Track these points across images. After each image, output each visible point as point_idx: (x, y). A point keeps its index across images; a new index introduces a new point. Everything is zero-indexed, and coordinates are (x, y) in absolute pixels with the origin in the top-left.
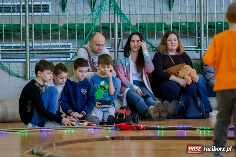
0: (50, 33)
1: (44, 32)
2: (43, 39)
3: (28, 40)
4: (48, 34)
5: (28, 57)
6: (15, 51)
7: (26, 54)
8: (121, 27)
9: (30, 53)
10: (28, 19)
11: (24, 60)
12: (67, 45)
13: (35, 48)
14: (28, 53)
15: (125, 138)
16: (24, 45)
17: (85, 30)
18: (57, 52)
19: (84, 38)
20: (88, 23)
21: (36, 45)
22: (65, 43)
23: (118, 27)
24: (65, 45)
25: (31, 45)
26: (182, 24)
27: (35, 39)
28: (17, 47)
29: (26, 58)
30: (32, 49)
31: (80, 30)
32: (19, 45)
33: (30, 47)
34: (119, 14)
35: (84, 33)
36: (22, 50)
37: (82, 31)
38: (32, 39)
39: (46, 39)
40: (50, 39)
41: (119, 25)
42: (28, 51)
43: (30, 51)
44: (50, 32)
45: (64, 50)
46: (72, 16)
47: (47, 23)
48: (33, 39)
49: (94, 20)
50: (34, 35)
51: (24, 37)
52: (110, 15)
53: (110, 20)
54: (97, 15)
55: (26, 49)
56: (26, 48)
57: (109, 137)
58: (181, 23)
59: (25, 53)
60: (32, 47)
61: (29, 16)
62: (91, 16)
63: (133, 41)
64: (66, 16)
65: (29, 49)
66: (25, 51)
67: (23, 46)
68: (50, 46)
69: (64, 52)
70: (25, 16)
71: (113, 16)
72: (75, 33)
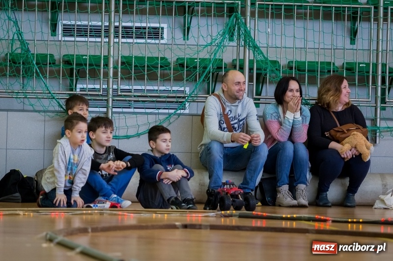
0: (145, 72)
1: (136, 68)
2: (134, 79)
3: (111, 80)
4: (142, 72)
5: (111, 105)
6: (90, 95)
7: (107, 100)
8: (253, 66)
9: (113, 100)
10: (112, 48)
11: (105, 110)
12: (170, 89)
13: (121, 92)
14: (111, 99)
15: (203, 227)
16: (105, 86)
17: (198, 68)
18: (154, 99)
19: (196, 80)
20: (204, 58)
21: (123, 87)
22: (168, 87)
23: (249, 66)
24: (167, 89)
25: (115, 87)
26: (361, 65)
27: (122, 78)
28: (94, 90)
29: (107, 107)
30: (117, 94)
31: (191, 68)
32: (97, 86)
33: (114, 90)
34: (251, 47)
35: (197, 72)
36: (101, 95)
37: (194, 69)
38: (117, 78)
39: (139, 79)
40: (144, 79)
41: (251, 62)
42: (111, 96)
43: (114, 96)
44: (145, 70)
45: (165, 97)
46: (179, 46)
47: (141, 55)
48: (119, 79)
49: (213, 54)
50: (121, 72)
51: (106, 75)
52: (237, 46)
53: (238, 54)
54: (218, 46)
55: (107, 93)
56: (107, 91)
57: (179, 225)
58: (359, 63)
59: (105, 100)
60: (117, 91)
61: (114, 43)
62: (209, 47)
63: (292, 90)
64: (170, 46)
65: (113, 94)
66: (107, 96)
67: (103, 89)
68: (144, 90)
69: (165, 100)
70: (109, 42)
71: (242, 49)
72: (184, 72)
